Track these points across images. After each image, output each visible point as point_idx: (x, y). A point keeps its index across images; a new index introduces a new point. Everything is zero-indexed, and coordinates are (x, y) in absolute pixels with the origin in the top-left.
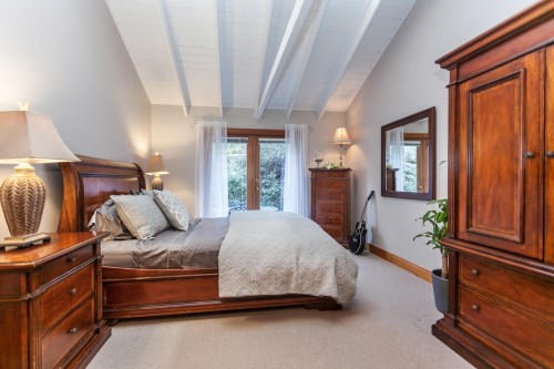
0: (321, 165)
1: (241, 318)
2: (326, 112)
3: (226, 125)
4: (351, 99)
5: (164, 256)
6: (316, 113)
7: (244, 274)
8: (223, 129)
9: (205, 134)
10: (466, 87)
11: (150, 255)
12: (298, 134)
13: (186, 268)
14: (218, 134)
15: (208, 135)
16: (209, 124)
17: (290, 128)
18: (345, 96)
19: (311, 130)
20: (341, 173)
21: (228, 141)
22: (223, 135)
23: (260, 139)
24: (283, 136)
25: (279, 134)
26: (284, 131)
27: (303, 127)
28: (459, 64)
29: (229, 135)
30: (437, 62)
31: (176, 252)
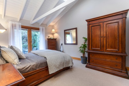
0: (49, 38)
1: (53, 78)
2: (50, 25)
3: (21, 24)
4: (55, 23)
5: (30, 67)
6: (46, 25)
7: (55, 66)
8: (20, 25)
9: (12, 26)
10: (91, 25)
11: (25, 68)
12: (43, 29)
13: (37, 69)
14: (17, 27)
15: (13, 27)
16: (14, 23)
17: (41, 28)
18: (54, 22)
19: (46, 29)
20: (55, 40)
21: (22, 29)
22: (20, 27)
23: (32, 30)
24: (39, 30)
25: (38, 29)
26: (39, 29)
27: (44, 28)
28: (89, 21)
29: (22, 28)
30: (86, 20)
31: (34, 65)
